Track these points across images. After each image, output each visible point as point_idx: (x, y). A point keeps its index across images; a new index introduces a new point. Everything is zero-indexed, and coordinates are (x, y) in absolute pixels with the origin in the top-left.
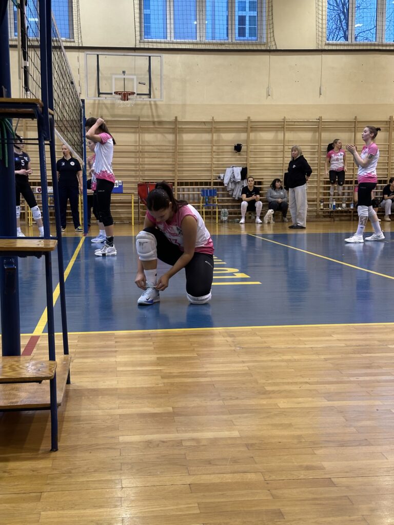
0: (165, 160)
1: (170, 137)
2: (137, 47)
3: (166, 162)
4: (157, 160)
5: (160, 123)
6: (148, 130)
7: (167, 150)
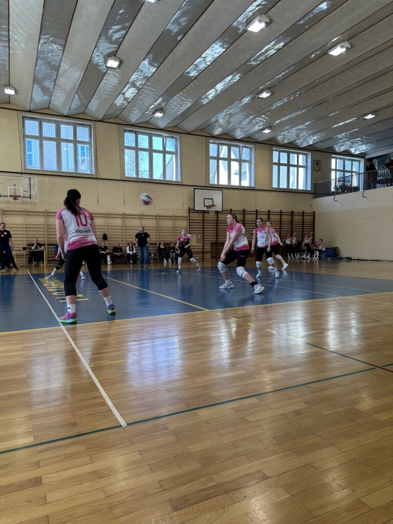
1: (43, 220)
2: (23, 172)
5: (37, 212)
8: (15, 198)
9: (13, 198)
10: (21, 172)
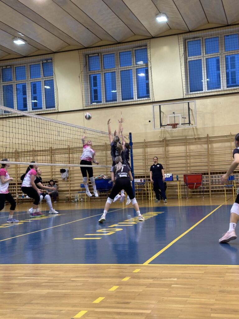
0: (203, 159)
1: (205, 146)
2: (184, 97)
3: (203, 161)
4: (198, 160)
5: (199, 138)
6: (192, 144)
7: (204, 154)
8: (174, 126)
9: (172, 126)
10: (182, 98)
